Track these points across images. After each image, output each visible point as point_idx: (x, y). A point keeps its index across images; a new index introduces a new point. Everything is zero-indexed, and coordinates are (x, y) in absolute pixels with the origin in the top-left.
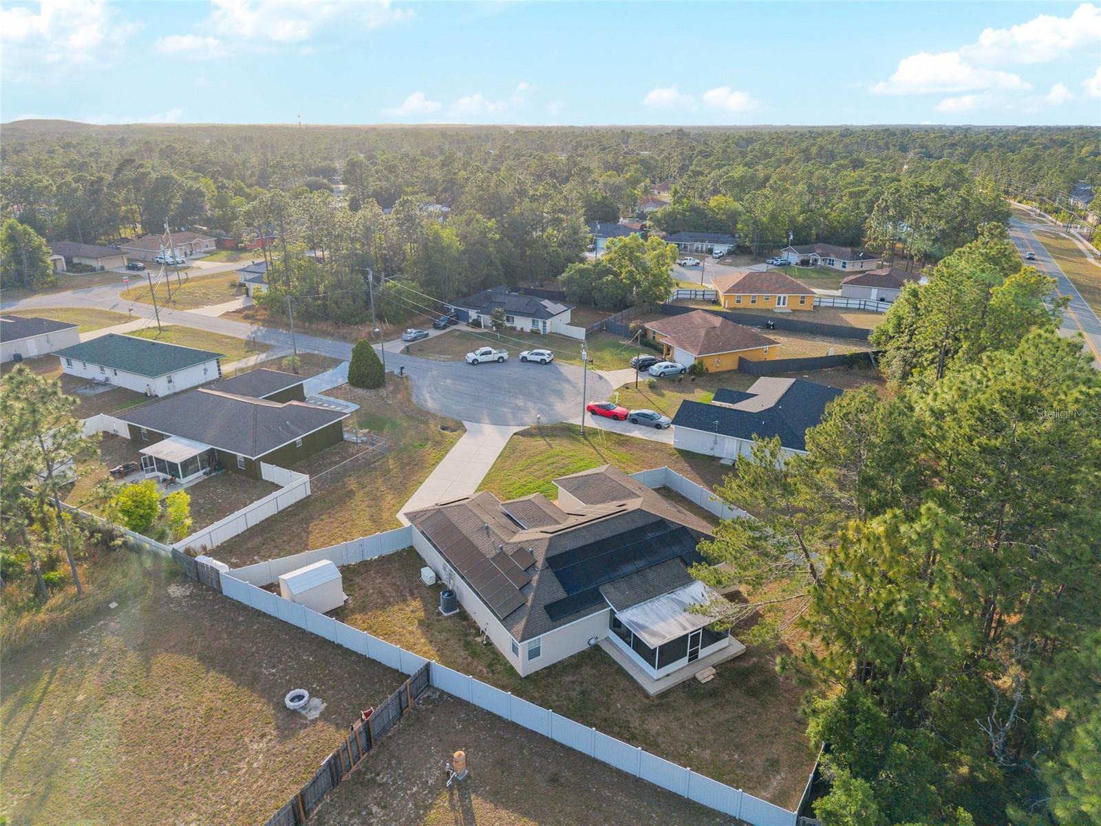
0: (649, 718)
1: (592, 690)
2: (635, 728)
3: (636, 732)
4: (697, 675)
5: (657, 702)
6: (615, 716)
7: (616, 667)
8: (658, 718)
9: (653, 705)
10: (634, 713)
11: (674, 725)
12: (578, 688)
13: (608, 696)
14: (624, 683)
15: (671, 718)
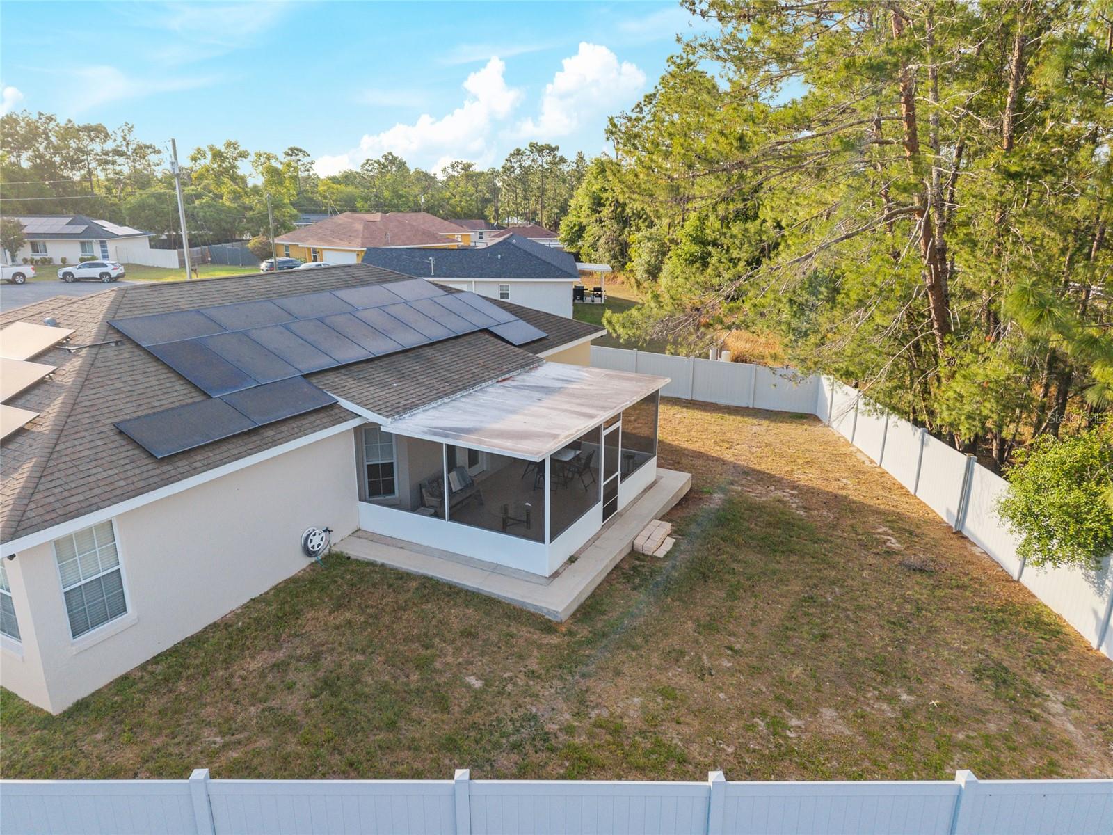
0: (591, 682)
1: (357, 668)
2: (570, 730)
3: (578, 741)
4: (639, 542)
5: (584, 632)
6: (477, 717)
7: (414, 584)
8: (618, 673)
9: (580, 643)
10: (535, 686)
11: (678, 677)
12: (303, 678)
13: (423, 665)
14: (457, 617)
15: (655, 659)
